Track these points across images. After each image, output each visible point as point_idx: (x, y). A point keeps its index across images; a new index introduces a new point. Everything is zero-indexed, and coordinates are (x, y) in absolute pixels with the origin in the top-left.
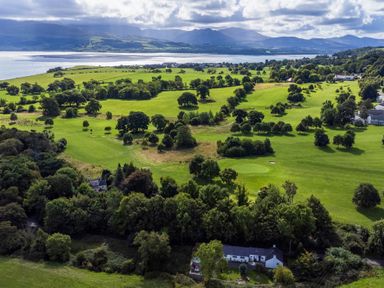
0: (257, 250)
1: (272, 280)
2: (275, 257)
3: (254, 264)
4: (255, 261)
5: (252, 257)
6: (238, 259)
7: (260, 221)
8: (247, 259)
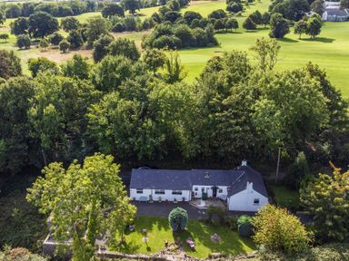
0: (207, 174)
1: (253, 245)
2: (250, 186)
3: (202, 204)
4: (205, 197)
5: (199, 189)
6: (168, 195)
7: (212, 109)
8: (186, 194)
